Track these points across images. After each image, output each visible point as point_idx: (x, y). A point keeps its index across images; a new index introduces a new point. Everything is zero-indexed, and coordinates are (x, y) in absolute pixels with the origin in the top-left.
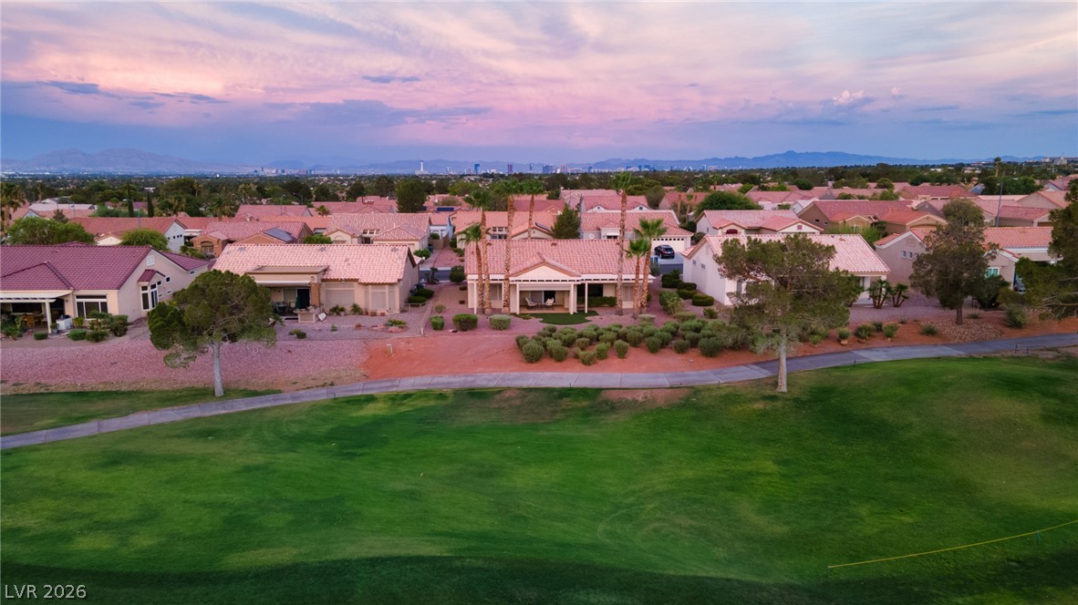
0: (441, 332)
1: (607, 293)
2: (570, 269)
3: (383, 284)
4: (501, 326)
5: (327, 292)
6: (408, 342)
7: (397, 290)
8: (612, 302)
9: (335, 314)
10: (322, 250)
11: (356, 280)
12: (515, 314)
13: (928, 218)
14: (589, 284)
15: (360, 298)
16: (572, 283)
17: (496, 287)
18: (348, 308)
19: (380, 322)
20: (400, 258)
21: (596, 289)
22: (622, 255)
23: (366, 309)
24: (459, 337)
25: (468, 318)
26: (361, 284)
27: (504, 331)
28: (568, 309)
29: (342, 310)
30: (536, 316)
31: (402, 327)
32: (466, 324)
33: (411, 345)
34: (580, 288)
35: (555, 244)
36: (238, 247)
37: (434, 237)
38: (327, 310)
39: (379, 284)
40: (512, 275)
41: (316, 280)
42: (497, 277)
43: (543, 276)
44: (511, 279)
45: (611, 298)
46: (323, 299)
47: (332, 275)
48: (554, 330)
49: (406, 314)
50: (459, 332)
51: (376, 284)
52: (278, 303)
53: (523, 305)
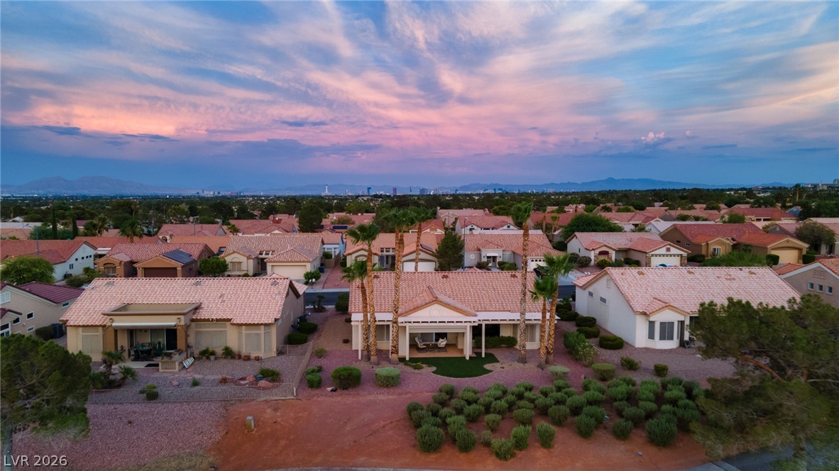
0: (317, 392)
1: (505, 333)
2: (463, 307)
3: (258, 325)
4: (389, 383)
5: (198, 333)
6: (276, 410)
7: (274, 330)
8: (511, 342)
9: (204, 358)
10: (197, 284)
11: (229, 320)
12: (402, 360)
13: (788, 241)
14: (486, 325)
15: (233, 340)
16: (468, 325)
17: (382, 329)
18: (219, 351)
19: (250, 370)
20: (279, 293)
21: (493, 329)
22: (525, 294)
23: (239, 352)
24: (339, 399)
25: (350, 375)
26: (234, 324)
27: (392, 390)
28: (462, 351)
29: (213, 353)
30: (429, 362)
31: (273, 381)
32: (348, 381)
33: (278, 414)
34: (476, 330)
35: (446, 277)
36: (106, 282)
37: (327, 256)
38: (196, 353)
39: (254, 324)
40: (401, 315)
41: (183, 321)
42: (384, 317)
43: (434, 316)
44: (400, 319)
45: (509, 337)
46: (191, 340)
47: (203, 314)
49: (283, 357)
50: (339, 391)
51: (250, 325)
52: (143, 345)
53: (413, 346)
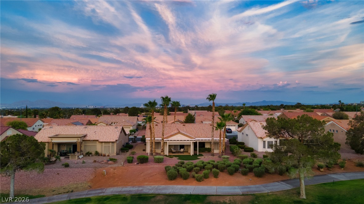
0: (131, 164)
1: (207, 146)
2: (191, 136)
3: (109, 142)
4: (159, 161)
5: (85, 146)
6: (114, 169)
7: (115, 145)
8: (209, 150)
9: (87, 155)
10: (85, 128)
11: (97, 140)
12: (166, 156)
14: (199, 142)
15: (99, 148)
16: (192, 141)
17: (158, 143)
18: (93, 153)
19: (105, 159)
20: (118, 131)
21: (202, 144)
22: (213, 129)
23: (101, 153)
24: (139, 166)
25: (144, 157)
26: (99, 142)
27: (160, 164)
28: (190, 153)
29: (91, 154)
30: (176, 156)
31: (114, 162)
32: (143, 160)
33: (116, 170)
34: (195, 144)
35: (184, 125)
36: (49, 127)
37: (139, 125)
38: (84, 154)
39: (107, 142)
40: (165, 138)
41: (80, 140)
42: (158, 139)
43: (179, 138)
44: (165, 140)
45: (209, 148)
46: (83, 149)
47: (87, 138)
48: (183, 163)
49: (119, 156)
50: (140, 164)
51: (106, 142)
52: (63, 151)
53: (170, 151)
